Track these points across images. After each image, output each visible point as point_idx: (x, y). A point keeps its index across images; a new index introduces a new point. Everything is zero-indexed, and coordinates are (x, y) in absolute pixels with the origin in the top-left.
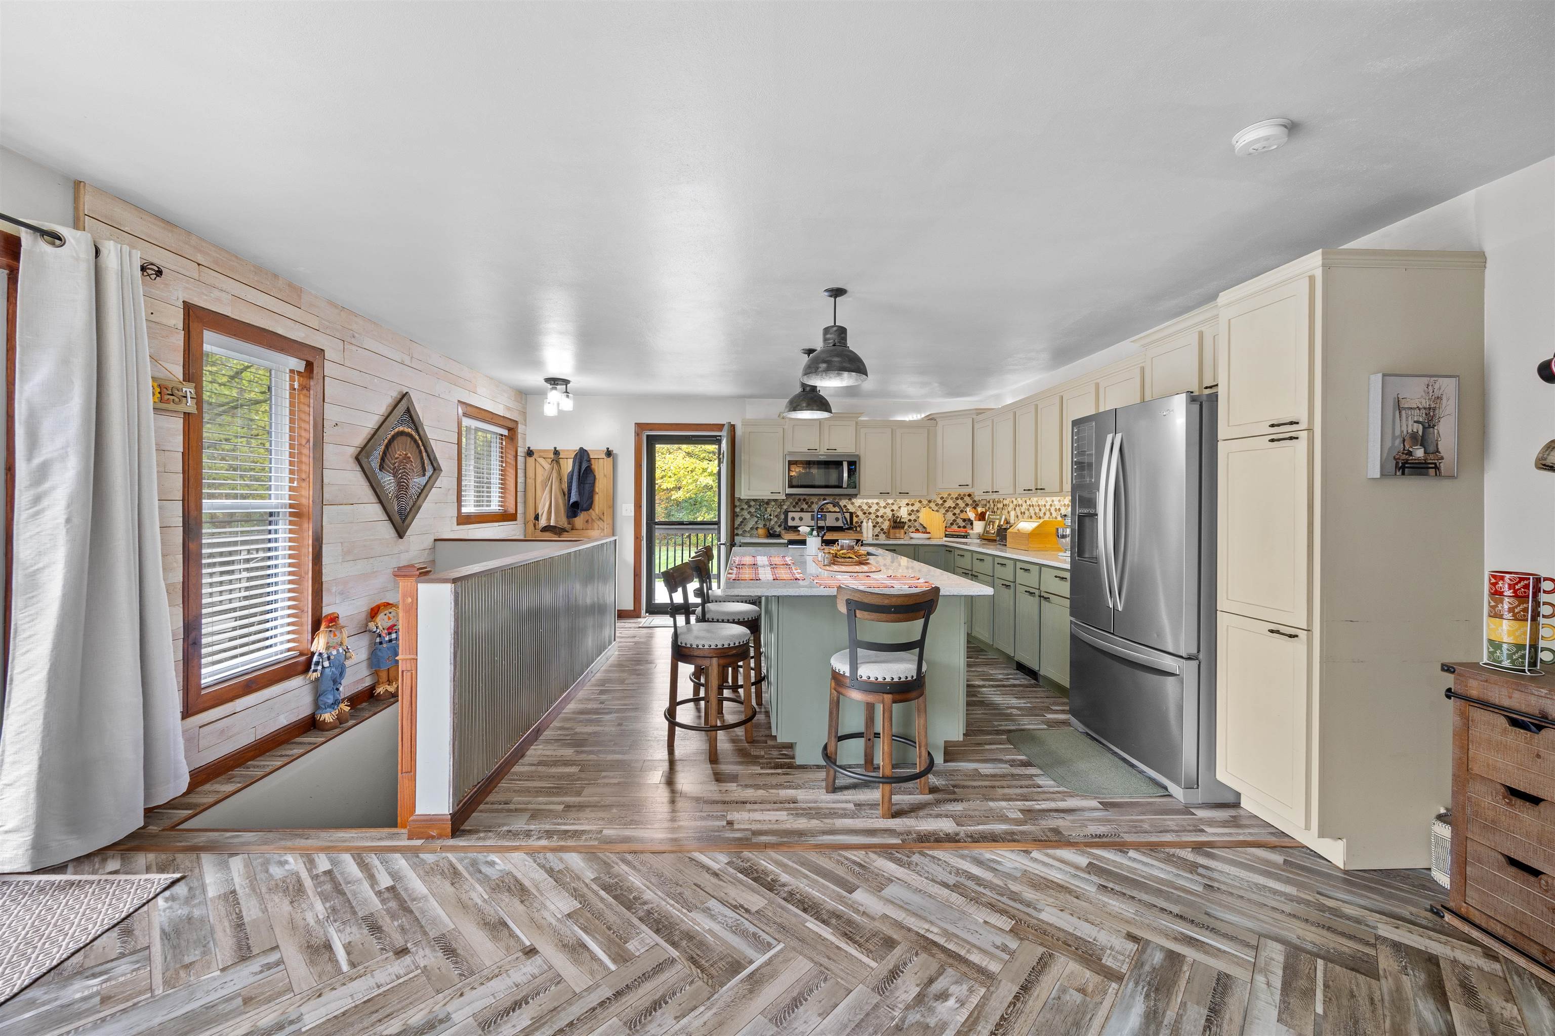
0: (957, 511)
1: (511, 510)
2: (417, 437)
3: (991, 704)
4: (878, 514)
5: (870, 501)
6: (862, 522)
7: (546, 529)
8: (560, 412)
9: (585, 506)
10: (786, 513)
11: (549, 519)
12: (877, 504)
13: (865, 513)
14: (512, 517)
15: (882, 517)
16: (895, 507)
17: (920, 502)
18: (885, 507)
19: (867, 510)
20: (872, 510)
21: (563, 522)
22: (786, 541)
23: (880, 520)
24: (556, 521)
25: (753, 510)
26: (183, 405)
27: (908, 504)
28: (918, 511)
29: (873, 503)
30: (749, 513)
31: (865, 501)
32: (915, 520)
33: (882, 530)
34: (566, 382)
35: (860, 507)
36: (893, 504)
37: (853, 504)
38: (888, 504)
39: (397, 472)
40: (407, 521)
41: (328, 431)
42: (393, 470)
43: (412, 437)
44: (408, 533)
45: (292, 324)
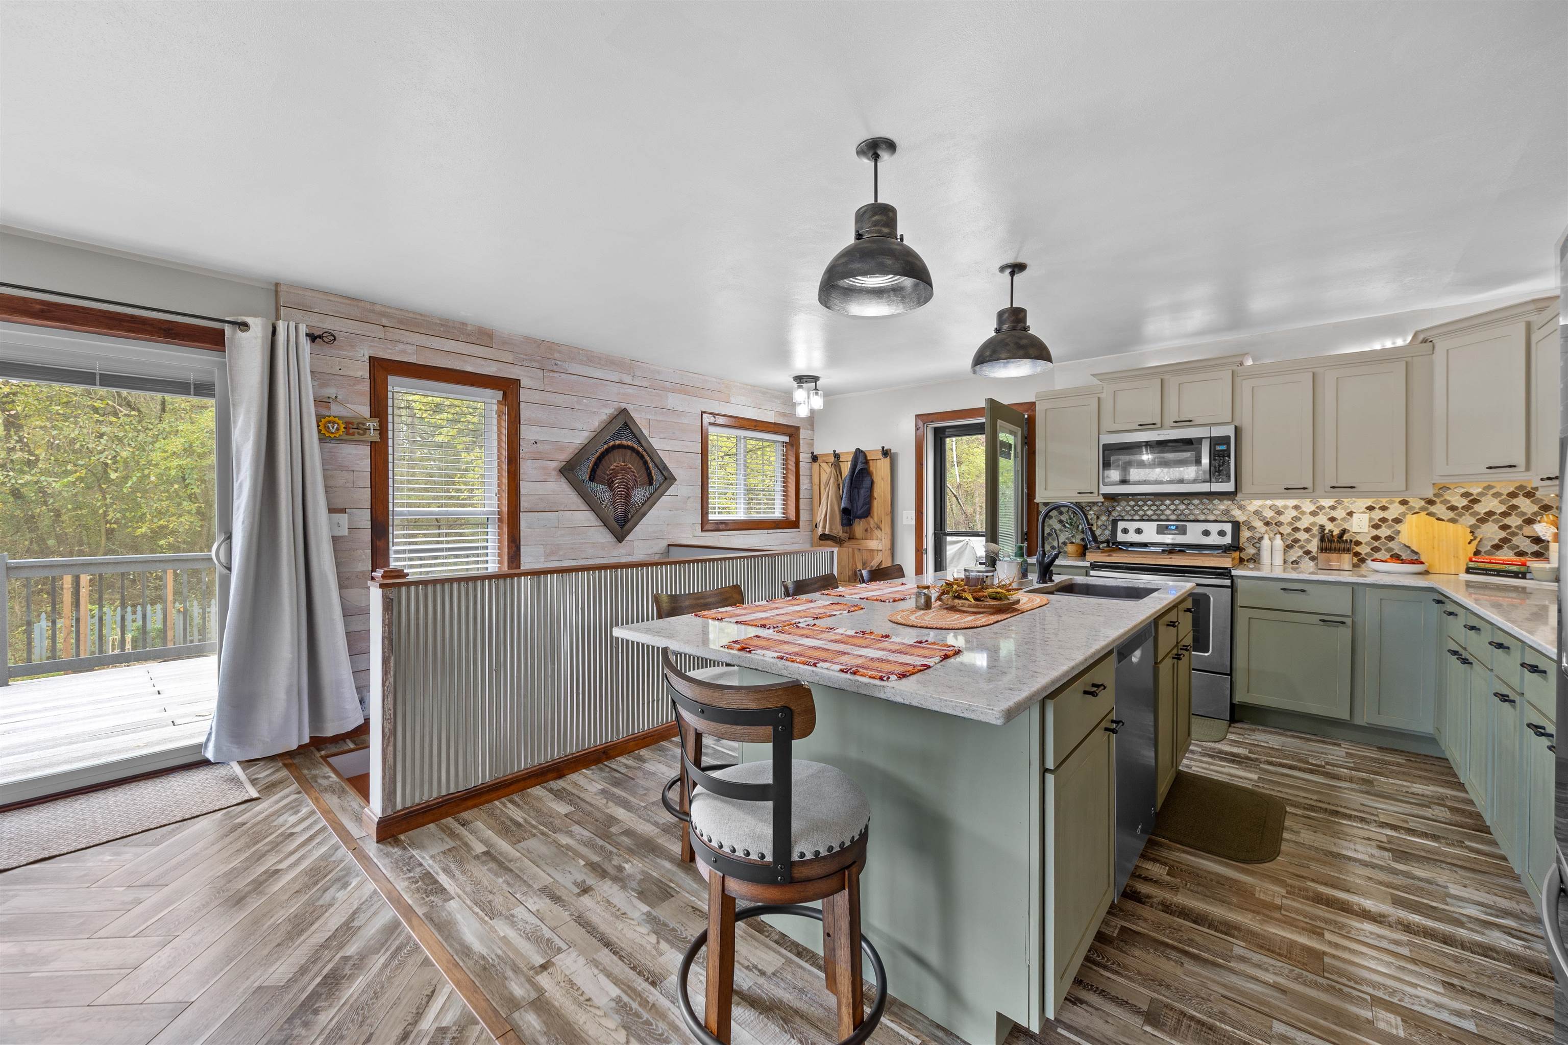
0: (1514, 521)
1: (792, 517)
2: (640, 449)
3: (1340, 973)
4: (1298, 525)
5: (1280, 503)
6: (1261, 539)
7: (824, 537)
8: (812, 411)
9: (859, 512)
10: (1115, 523)
11: (824, 527)
12: (1296, 507)
13: (1267, 524)
14: (794, 524)
15: (1307, 530)
16: (1339, 514)
17: (1404, 503)
18: (1314, 514)
19: (1272, 518)
20: (1286, 518)
21: (838, 531)
22: (1088, 564)
23: (1302, 536)
24: (831, 529)
25: (1064, 518)
26: (367, 436)
27: (1371, 508)
28: (1397, 521)
29: (1286, 507)
30: (1061, 521)
31: (1269, 502)
32: (1390, 538)
33: (1308, 553)
34: (815, 379)
35: (1256, 513)
36: (1333, 508)
37: (1241, 508)
38: (1321, 508)
39: (613, 481)
40: (627, 527)
41: (525, 449)
42: (608, 480)
43: (632, 449)
44: (629, 538)
45: (482, 362)
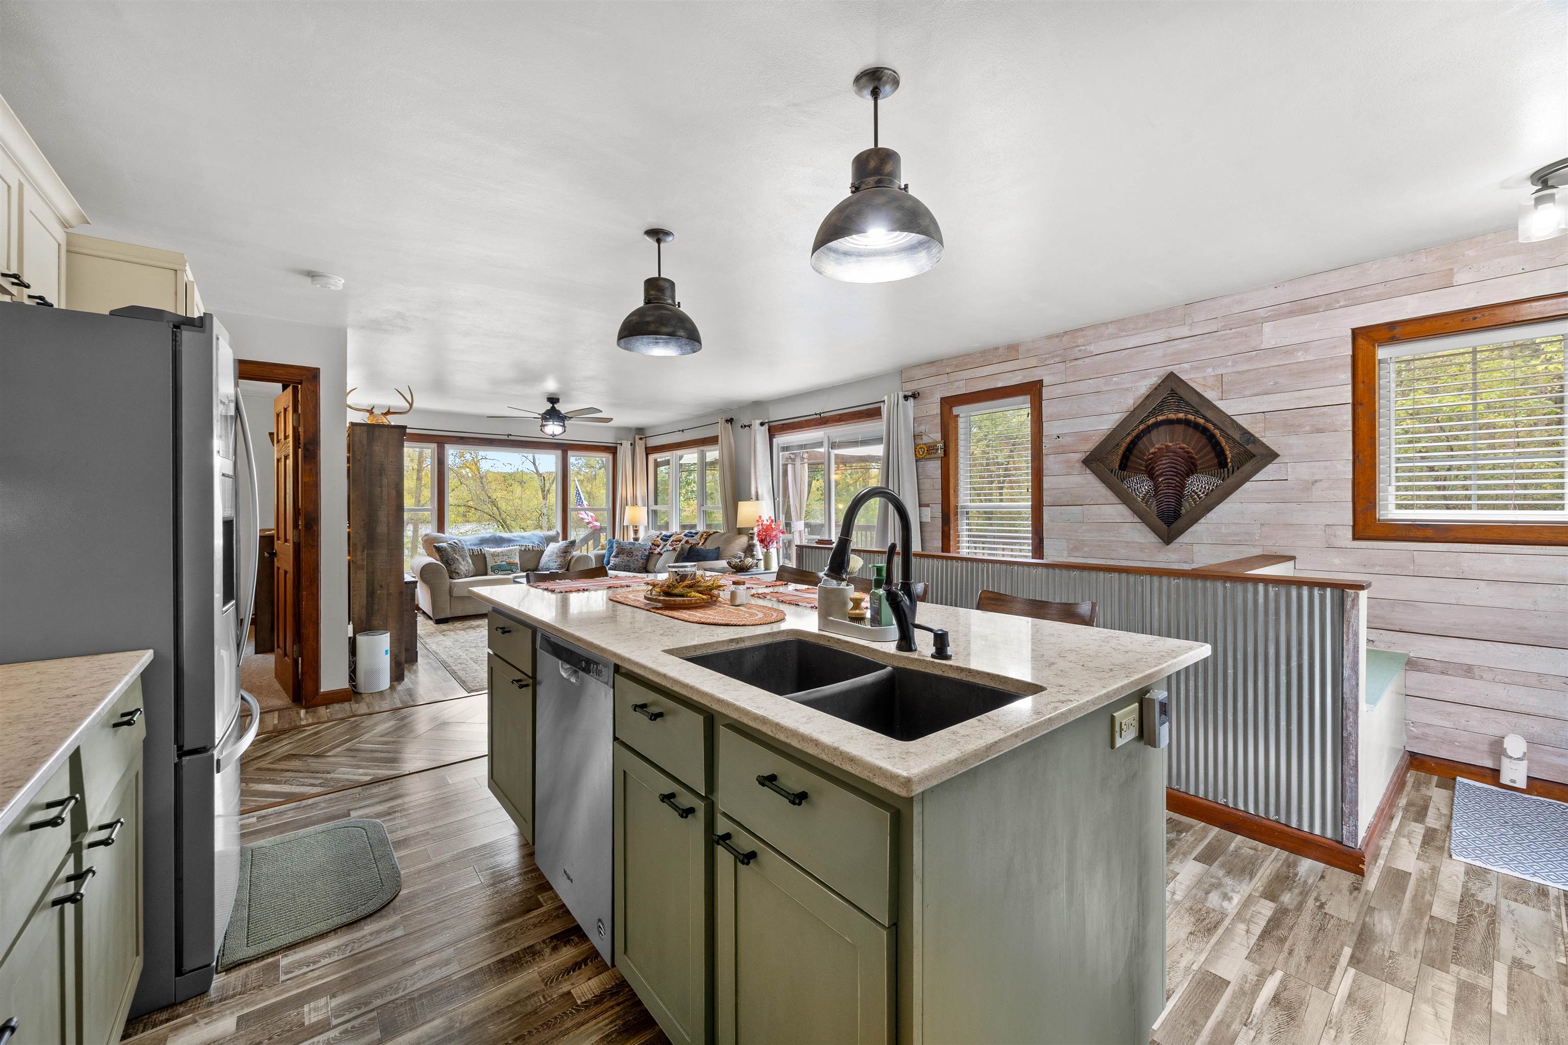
2: (1200, 420)
26: (938, 454)
39: (1153, 468)
40: (1176, 525)
41: (1047, 444)
42: (1147, 467)
43: (1187, 422)
44: (1182, 539)
45: (1010, 375)
